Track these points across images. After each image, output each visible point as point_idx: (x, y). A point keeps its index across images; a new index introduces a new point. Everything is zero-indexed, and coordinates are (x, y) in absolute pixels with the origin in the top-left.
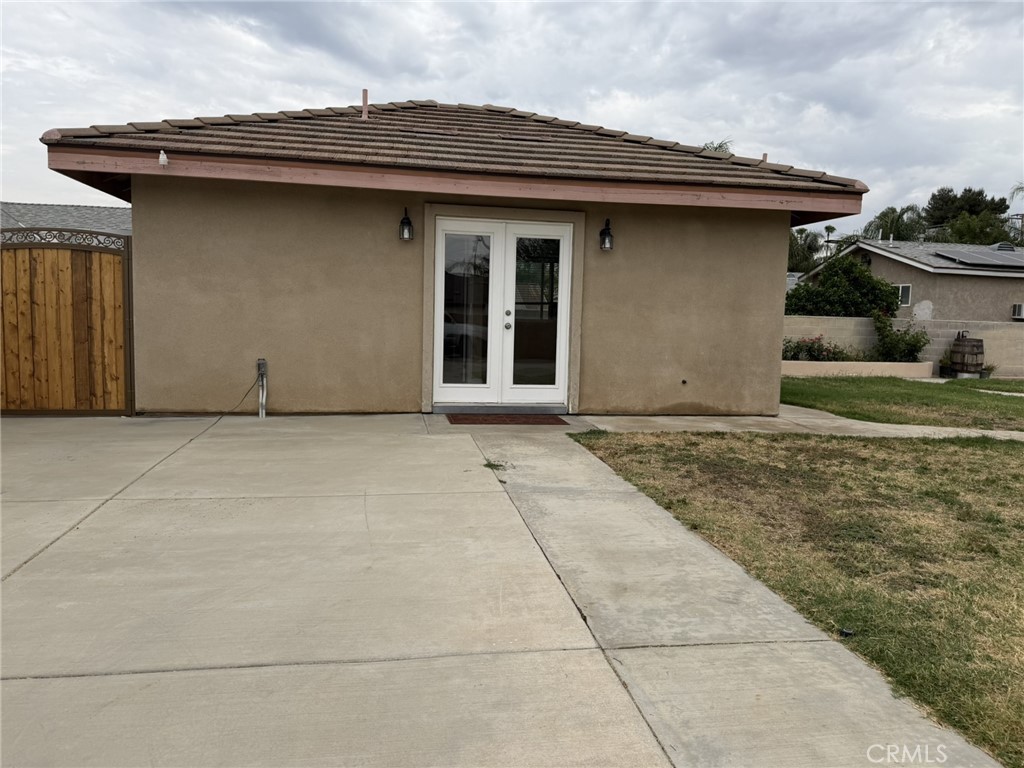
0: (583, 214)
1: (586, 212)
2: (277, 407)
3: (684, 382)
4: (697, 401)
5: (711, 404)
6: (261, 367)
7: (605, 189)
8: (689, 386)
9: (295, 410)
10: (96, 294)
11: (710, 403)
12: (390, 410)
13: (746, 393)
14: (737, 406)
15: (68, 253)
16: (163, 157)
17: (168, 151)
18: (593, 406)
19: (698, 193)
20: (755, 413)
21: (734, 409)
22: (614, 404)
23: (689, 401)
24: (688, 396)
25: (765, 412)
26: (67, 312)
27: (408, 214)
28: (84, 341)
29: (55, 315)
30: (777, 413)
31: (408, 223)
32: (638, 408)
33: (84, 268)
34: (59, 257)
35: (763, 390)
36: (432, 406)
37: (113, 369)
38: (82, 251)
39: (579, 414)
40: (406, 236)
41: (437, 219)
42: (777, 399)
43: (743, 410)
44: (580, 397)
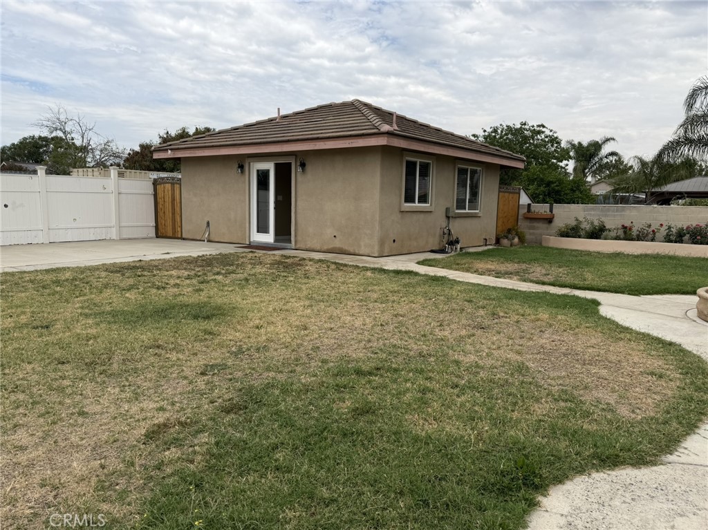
0: (294, 157)
1: (296, 156)
2: (212, 239)
3: (335, 236)
4: (341, 246)
6: (208, 223)
8: (338, 238)
9: (216, 240)
10: (175, 199)
11: (346, 248)
12: (239, 243)
13: (362, 244)
14: (358, 250)
15: (170, 185)
16: (169, 151)
17: (171, 149)
18: (301, 246)
20: (366, 254)
21: (357, 252)
22: (309, 246)
23: (338, 246)
24: (337, 244)
25: (371, 255)
26: (170, 204)
27: (241, 163)
28: (173, 214)
29: (168, 205)
30: (376, 255)
31: (241, 167)
32: (318, 248)
33: (173, 190)
34: (168, 186)
35: (369, 242)
36: (250, 242)
37: (179, 224)
38: (173, 184)
39: (296, 250)
40: (240, 171)
41: (251, 164)
42: (376, 248)
43: (361, 253)
44: (296, 241)
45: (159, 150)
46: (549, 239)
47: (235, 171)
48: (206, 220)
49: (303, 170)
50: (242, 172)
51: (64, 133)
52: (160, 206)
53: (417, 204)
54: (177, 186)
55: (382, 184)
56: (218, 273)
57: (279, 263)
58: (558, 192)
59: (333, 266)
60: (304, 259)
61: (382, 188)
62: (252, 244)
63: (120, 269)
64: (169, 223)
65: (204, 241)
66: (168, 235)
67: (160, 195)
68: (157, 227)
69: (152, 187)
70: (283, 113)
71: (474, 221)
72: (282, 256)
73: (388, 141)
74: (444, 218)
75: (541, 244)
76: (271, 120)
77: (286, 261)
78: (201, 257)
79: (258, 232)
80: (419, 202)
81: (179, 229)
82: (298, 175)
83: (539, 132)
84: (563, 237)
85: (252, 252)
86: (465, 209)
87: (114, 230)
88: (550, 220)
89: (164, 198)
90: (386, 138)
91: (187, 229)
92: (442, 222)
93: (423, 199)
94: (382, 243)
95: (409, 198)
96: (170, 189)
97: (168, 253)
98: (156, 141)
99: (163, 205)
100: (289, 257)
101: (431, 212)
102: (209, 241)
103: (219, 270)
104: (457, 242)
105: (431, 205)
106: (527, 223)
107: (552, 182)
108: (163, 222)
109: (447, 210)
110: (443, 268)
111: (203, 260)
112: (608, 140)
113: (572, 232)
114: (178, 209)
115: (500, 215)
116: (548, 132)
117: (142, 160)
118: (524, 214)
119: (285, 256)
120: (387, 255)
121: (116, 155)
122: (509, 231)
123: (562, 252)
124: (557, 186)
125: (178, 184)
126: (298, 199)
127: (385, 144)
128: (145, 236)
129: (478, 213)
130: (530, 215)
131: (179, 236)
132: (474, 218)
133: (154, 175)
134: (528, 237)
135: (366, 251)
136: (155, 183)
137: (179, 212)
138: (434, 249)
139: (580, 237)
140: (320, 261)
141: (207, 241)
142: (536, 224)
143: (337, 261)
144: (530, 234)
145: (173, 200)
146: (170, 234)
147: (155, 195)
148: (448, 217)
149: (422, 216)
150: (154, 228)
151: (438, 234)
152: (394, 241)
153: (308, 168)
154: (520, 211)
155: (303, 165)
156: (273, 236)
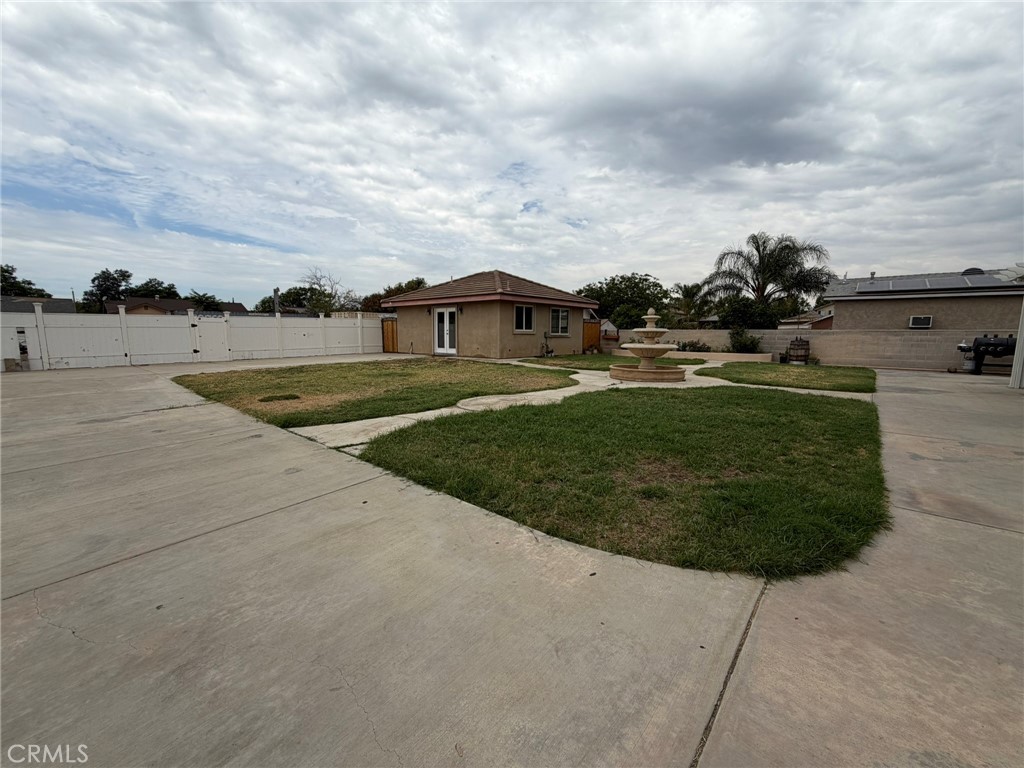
0: (457, 305)
2: (413, 353)
3: (478, 348)
7: (450, 299)
9: (416, 353)
11: (482, 355)
12: (429, 353)
13: (491, 353)
16: (390, 303)
18: (461, 354)
21: (488, 357)
22: (465, 354)
23: (480, 353)
26: (391, 333)
27: (429, 309)
28: (393, 338)
30: (499, 358)
31: (429, 311)
32: (470, 355)
33: (392, 325)
35: (495, 351)
36: (434, 353)
37: (396, 344)
39: (458, 356)
40: (428, 314)
41: (436, 310)
42: (498, 354)
44: (458, 352)
45: (385, 302)
47: (426, 313)
48: (411, 341)
49: (461, 313)
50: (430, 314)
51: (320, 286)
52: (385, 334)
53: (524, 330)
54: (395, 322)
59: (472, 362)
60: (459, 360)
62: (436, 354)
63: (368, 363)
64: (391, 343)
65: (408, 353)
67: (385, 328)
68: (384, 347)
69: (380, 324)
70: (454, 279)
71: (566, 340)
73: (501, 297)
74: (543, 338)
75: (611, 353)
76: (447, 283)
77: (449, 360)
79: (439, 347)
80: (526, 329)
81: (396, 347)
82: (459, 315)
83: (646, 280)
85: (436, 358)
86: (558, 333)
87: (360, 349)
88: (617, 340)
89: (388, 329)
91: (400, 347)
93: (529, 326)
94: (502, 352)
95: (519, 326)
96: (391, 322)
97: (390, 358)
98: (382, 292)
99: (387, 334)
101: (534, 334)
102: (411, 353)
104: (552, 352)
105: (535, 331)
106: (605, 342)
108: (387, 343)
109: (545, 333)
115: (585, 337)
116: (652, 280)
117: (372, 304)
118: (603, 336)
120: (505, 358)
121: (355, 301)
122: (591, 346)
125: (396, 320)
126: (459, 328)
127: (500, 299)
128: (377, 350)
129: (567, 336)
130: (606, 337)
131: (396, 351)
132: (564, 338)
133: (382, 316)
134: (604, 350)
135: (492, 356)
136: (383, 321)
137: (396, 337)
138: (535, 355)
140: (467, 360)
142: (610, 342)
144: (606, 348)
145: (393, 330)
146: (391, 350)
147: (383, 328)
148: (546, 337)
149: (528, 337)
150: (382, 347)
151: (539, 347)
152: (510, 350)
153: (464, 311)
154: (601, 334)
155: (461, 310)
156: (447, 350)
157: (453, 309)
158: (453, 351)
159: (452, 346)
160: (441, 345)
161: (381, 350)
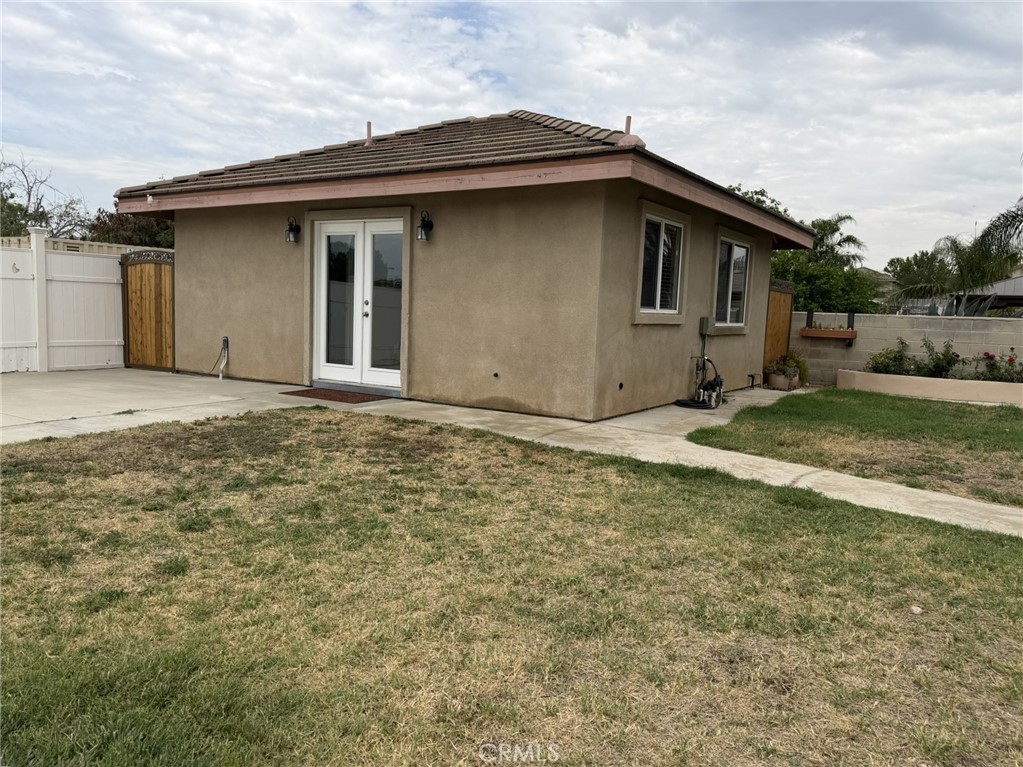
0: (409, 208)
1: (413, 207)
2: (233, 371)
3: (496, 375)
4: (509, 397)
5: (523, 402)
6: (226, 342)
7: (386, 183)
8: (502, 379)
9: (242, 376)
10: (163, 293)
11: (521, 399)
12: (289, 381)
13: (557, 392)
14: (548, 406)
15: (153, 266)
16: (150, 198)
17: (153, 195)
18: (421, 393)
19: (460, 177)
20: (567, 416)
21: (545, 409)
22: (438, 393)
23: (502, 395)
24: (501, 390)
25: (576, 417)
26: (153, 303)
27: (294, 221)
28: (159, 322)
29: (149, 305)
30: (591, 418)
31: (296, 230)
32: (458, 398)
33: (159, 275)
34: (150, 268)
35: (574, 387)
36: (311, 381)
37: (169, 341)
38: (158, 264)
39: (410, 399)
40: (292, 239)
41: (316, 223)
42: (590, 402)
43: (554, 411)
44: (410, 383)
45: (131, 197)
46: (854, 375)
47: (281, 238)
48: (223, 334)
49: (429, 237)
50: (298, 240)
52: (133, 307)
53: (658, 310)
54: (166, 268)
55: (605, 265)
56: (239, 484)
57: (388, 442)
58: (825, 294)
59: (514, 452)
60: (439, 428)
61: (604, 276)
62: (316, 386)
64: (150, 339)
65: (218, 376)
66: (148, 363)
67: (134, 285)
68: (127, 348)
69: (118, 270)
71: (737, 343)
72: (388, 419)
73: (633, 171)
74: (697, 340)
75: (835, 383)
76: (353, 146)
77: (403, 434)
78: (202, 424)
79: (328, 361)
80: (662, 307)
81: (169, 352)
82: (418, 246)
84: (880, 372)
85: (318, 407)
86: (725, 320)
87: (36, 353)
88: (848, 343)
89: (141, 292)
90: (630, 163)
91: (185, 351)
92: (693, 345)
94: (601, 394)
95: (648, 302)
96: (152, 273)
97: (130, 412)
99: (140, 305)
100: (402, 423)
101: (678, 325)
102: (227, 377)
103: (240, 469)
105: (680, 313)
106: (808, 347)
107: (817, 278)
108: (140, 337)
109: (703, 322)
110: (761, 455)
111: (204, 436)
112: (841, 219)
113: (894, 363)
114: (166, 312)
115: (769, 332)
118: (803, 330)
119: (394, 420)
120: (608, 415)
122: (784, 359)
123: (878, 399)
124: (825, 283)
125: (168, 264)
126: (417, 296)
127: (629, 175)
128: (103, 364)
129: (741, 328)
130: (812, 333)
131: (170, 365)
132: (737, 338)
134: (812, 371)
135: (567, 408)
136: (125, 263)
137: (169, 319)
138: (680, 398)
139: (907, 373)
140: (477, 434)
141: (224, 377)
142: (822, 349)
143: (518, 437)
144: (812, 365)
145: (159, 295)
146: (152, 361)
147: (125, 286)
148: (703, 336)
149: (664, 334)
150: (121, 349)
151: (687, 370)
152: (621, 386)
153: (439, 231)
154: (794, 324)
155: (428, 226)
156: (360, 371)
157: (395, 226)
158: (390, 379)
159: (384, 357)
160: (339, 352)
161: (118, 359)
